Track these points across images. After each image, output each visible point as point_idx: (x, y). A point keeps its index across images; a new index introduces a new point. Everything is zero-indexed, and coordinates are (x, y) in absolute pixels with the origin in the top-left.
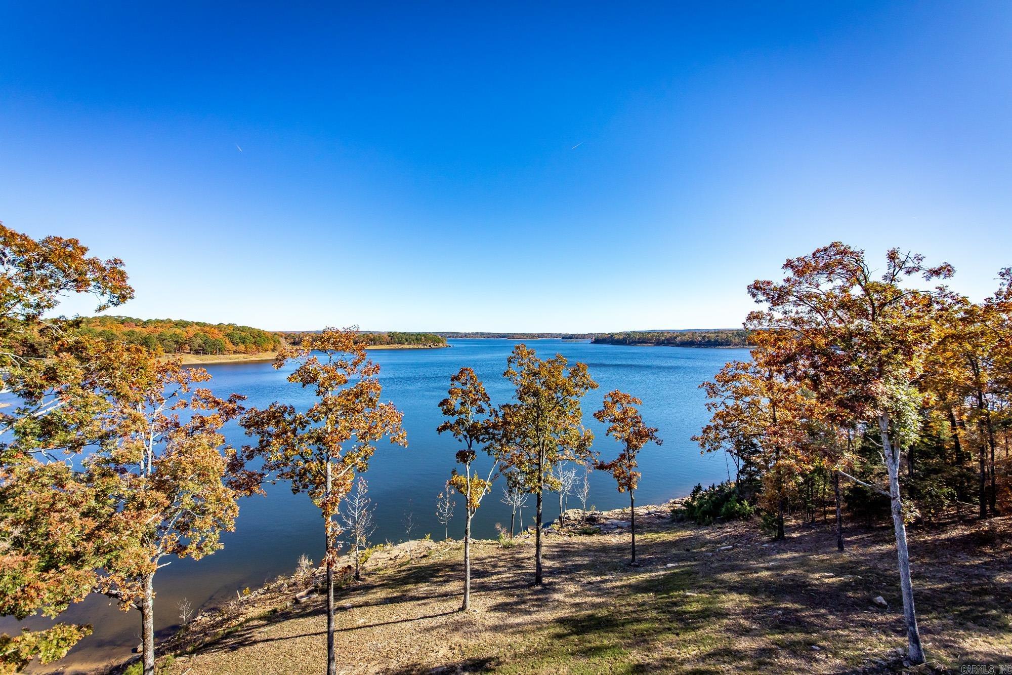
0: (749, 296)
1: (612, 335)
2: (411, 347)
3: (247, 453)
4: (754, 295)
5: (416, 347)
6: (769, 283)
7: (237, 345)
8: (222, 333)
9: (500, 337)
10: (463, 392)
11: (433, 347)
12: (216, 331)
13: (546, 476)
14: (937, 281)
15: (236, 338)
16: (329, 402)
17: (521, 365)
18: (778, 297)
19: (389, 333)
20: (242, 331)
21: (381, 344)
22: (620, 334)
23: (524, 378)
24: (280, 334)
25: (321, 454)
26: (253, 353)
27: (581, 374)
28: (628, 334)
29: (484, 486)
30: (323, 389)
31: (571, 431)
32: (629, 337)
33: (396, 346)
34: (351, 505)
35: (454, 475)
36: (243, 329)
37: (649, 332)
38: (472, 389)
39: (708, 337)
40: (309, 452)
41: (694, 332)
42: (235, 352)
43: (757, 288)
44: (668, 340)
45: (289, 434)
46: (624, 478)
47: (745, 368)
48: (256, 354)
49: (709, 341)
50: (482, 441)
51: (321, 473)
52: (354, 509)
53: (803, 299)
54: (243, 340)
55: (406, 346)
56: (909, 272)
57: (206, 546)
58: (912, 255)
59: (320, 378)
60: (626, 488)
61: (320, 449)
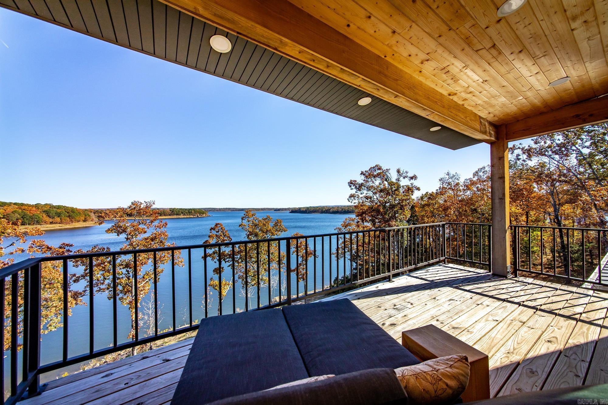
0: (349, 187)
1: (300, 208)
2: (185, 217)
3: (74, 278)
4: (350, 186)
5: (188, 217)
6: (355, 181)
7: (53, 218)
8: (40, 210)
9: (240, 210)
10: (216, 236)
11: (199, 216)
12: (34, 209)
13: (262, 277)
14: (412, 181)
15: (53, 213)
16: (134, 244)
17: (249, 221)
18: (360, 187)
19: (170, 209)
20: (58, 209)
21: (165, 215)
22: (304, 208)
23: (250, 228)
24: (90, 211)
25: (129, 273)
26: (67, 223)
27: (279, 225)
28: (308, 208)
29: (229, 285)
30: (129, 237)
31: (275, 253)
32: (308, 209)
33: (175, 217)
34: (146, 307)
35: (212, 280)
36: (59, 207)
37: (317, 207)
38: (222, 234)
39: (345, 209)
40: (121, 273)
41: (338, 207)
42: (51, 223)
43: (351, 183)
44: (327, 210)
45: (106, 264)
46: (301, 275)
47: (353, 220)
48: (69, 224)
49: (345, 211)
50: (228, 262)
51: (128, 285)
52: (149, 309)
53: (369, 189)
54: (59, 215)
55: (182, 216)
56: (404, 178)
57: (50, 325)
58: (404, 171)
59: (129, 230)
60: (302, 279)
61: (128, 271)
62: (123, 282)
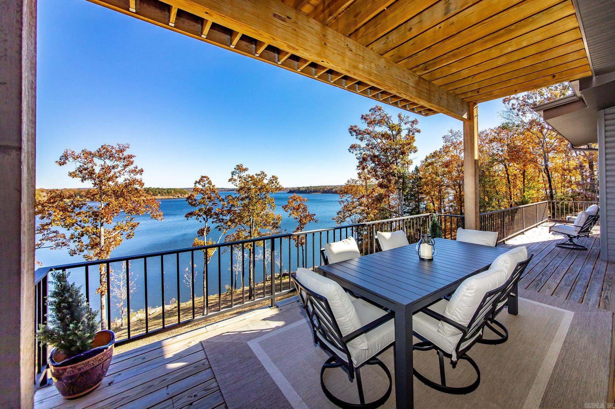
0: (350, 135)
1: (299, 188)
2: (163, 197)
6: (355, 126)
11: (181, 197)
22: (303, 187)
43: (351, 129)
44: (329, 190)
55: (158, 197)
60: (300, 245)
62: (90, 231)
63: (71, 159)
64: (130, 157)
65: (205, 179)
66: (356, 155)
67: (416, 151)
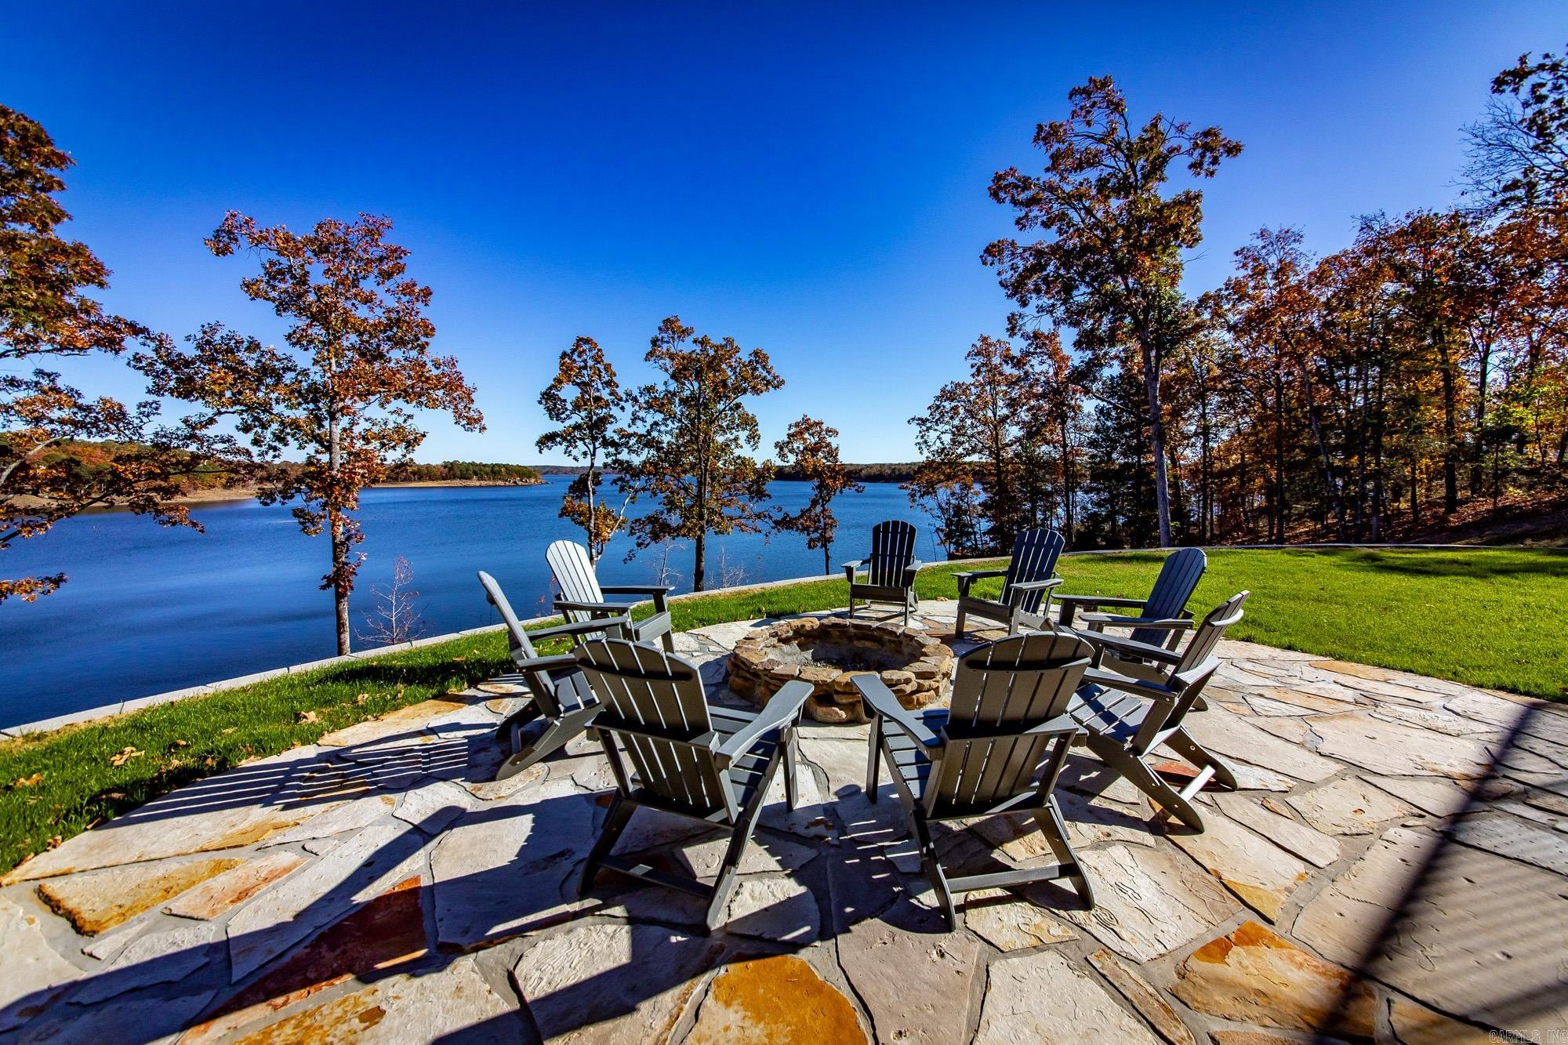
5: (491, 483)
11: (520, 483)
21: (431, 479)
33: (457, 483)
46: (817, 530)
55: (475, 482)
63: (244, 241)
64: (396, 252)
65: (586, 347)
66: (999, 274)
67: (1196, 240)
